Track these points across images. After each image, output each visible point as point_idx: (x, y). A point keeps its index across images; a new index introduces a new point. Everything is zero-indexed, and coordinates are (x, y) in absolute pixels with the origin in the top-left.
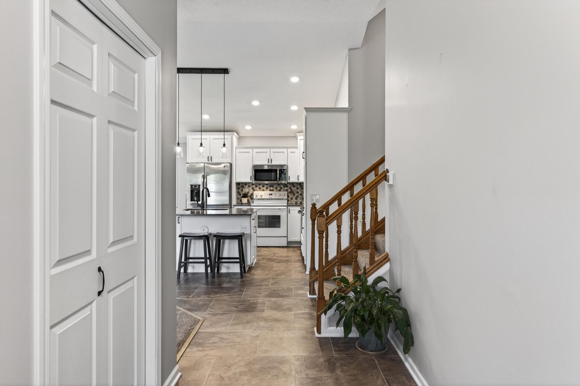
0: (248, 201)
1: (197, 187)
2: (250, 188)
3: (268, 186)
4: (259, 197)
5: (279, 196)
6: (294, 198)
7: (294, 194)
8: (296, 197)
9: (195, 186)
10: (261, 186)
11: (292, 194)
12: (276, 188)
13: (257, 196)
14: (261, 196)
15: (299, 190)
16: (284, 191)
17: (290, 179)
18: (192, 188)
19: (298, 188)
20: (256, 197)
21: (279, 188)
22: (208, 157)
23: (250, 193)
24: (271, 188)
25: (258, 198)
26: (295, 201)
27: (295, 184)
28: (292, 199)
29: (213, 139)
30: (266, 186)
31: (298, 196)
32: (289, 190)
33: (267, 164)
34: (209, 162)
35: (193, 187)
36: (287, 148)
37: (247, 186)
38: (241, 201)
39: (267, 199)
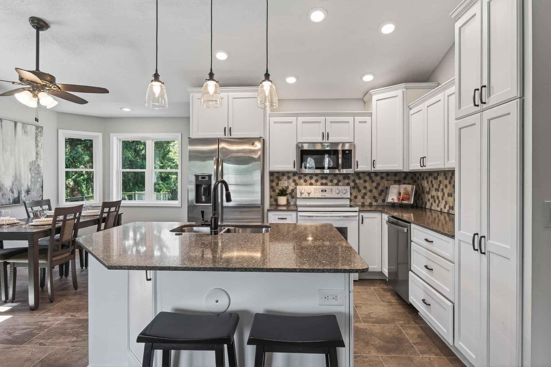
0: (288, 200)
1: (207, 178)
2: (291, 181)
3: (318, 178)
4: (305, 195)
5: (338, 193)
6: (359, 197)
7: (359, 191)
8: (363, 195)
9: (202, 178)
10: (307, 178)
11: (356, 190)
12: (331, 181)
13: (303, 193)
14: (309, 194)
15: (367, 184)
16: (343, 185)
17: (359, 166)
18: (197, 182)
19: (365, 181)
20: (301, 196)
21: (335, 181)
22: (225, 128)
23: (291, 188)
24: (324, 181)
25: (303, 196)
26: (362, 202)
27: (361, 175)
28: (356, 197)
29: (233, 98)
30: (315, 178)
31: (365, 194)
32: (352, 184)
33: (321, 141)
34: (227, 137)
35: (200, 179)
36: (354, 115)
37: (285, 178)
38: (276, 200)
39: (317, 198)
